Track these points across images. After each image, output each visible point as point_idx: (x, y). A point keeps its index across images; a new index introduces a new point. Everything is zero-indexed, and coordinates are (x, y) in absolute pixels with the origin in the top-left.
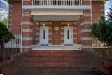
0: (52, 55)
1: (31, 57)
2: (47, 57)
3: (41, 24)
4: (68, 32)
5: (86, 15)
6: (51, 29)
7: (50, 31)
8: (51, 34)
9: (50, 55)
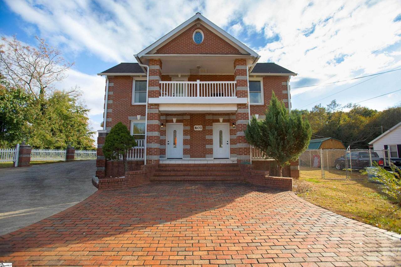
0: (192, 169)
1: (161, 171)
2: (185, 170)
3: (169, 118)
4: (221, 132)
5: (241, 111)
6: (188, 128)
7: (185, 133)
8: (188, 137)
9: (188, 169)
